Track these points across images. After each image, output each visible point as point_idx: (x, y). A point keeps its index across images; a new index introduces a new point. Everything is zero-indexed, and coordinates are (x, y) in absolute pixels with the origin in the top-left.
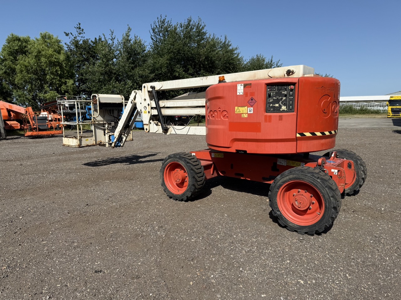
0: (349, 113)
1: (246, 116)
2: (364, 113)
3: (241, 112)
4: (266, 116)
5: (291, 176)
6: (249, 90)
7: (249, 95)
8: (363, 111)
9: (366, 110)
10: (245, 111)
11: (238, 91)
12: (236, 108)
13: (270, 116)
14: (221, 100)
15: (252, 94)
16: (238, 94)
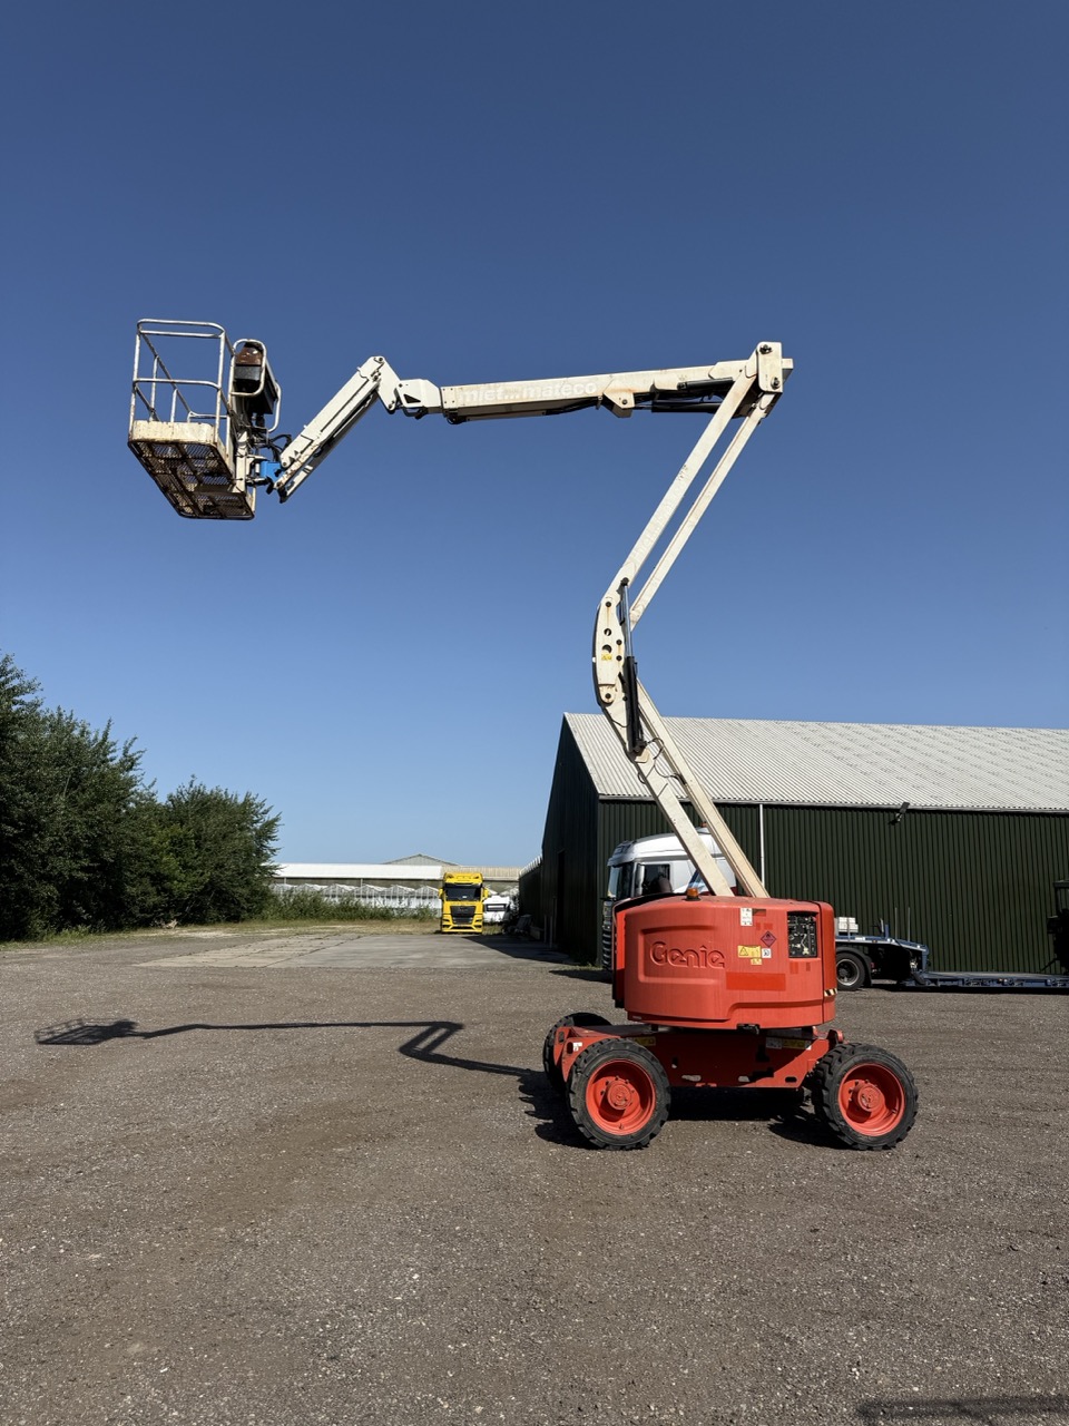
0: (312, 916)
1: (759, 962)
2: (351, 919)
3: (750, 956)
4: (791, 963)
5: (857, 1059)
6: (762, 920)
7: (762, 927)
8: (351, 912)
9: (357, 907)
10: (757, 954)
11: (742, 920)
12: (740, 948)
13: (797, 963)
14: (707, 932)
15: (769, 926)
16: (742, 924)
